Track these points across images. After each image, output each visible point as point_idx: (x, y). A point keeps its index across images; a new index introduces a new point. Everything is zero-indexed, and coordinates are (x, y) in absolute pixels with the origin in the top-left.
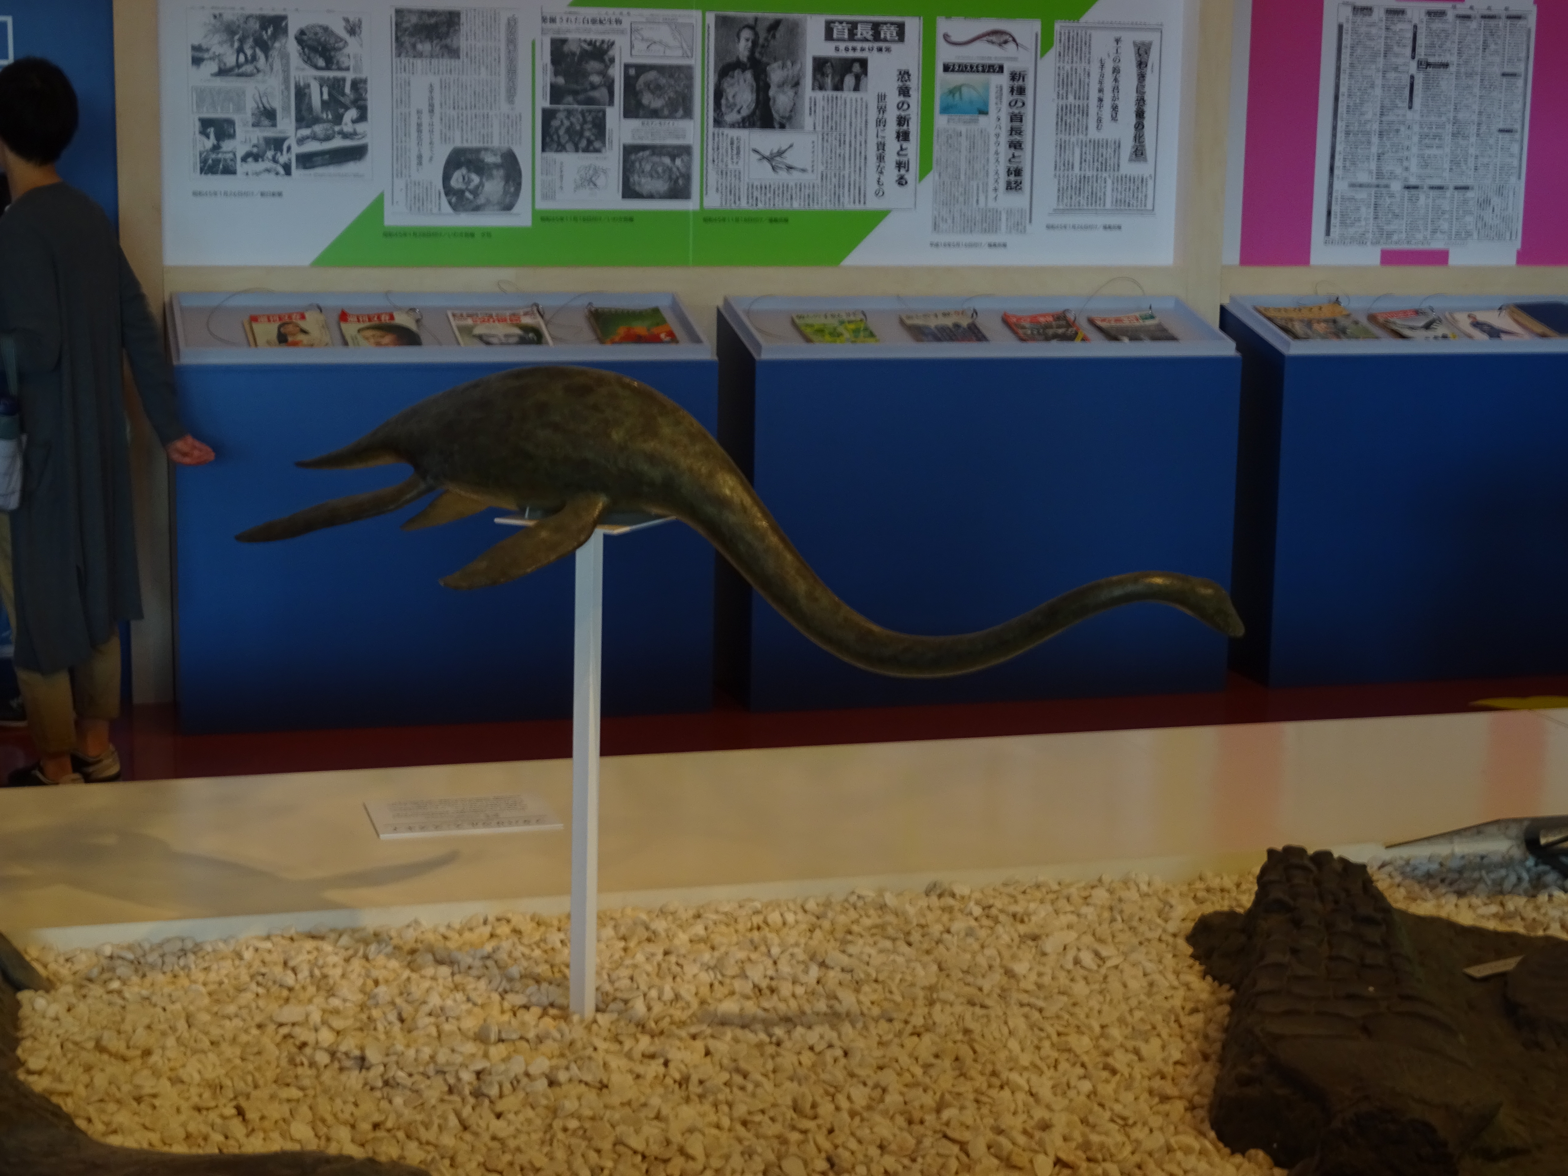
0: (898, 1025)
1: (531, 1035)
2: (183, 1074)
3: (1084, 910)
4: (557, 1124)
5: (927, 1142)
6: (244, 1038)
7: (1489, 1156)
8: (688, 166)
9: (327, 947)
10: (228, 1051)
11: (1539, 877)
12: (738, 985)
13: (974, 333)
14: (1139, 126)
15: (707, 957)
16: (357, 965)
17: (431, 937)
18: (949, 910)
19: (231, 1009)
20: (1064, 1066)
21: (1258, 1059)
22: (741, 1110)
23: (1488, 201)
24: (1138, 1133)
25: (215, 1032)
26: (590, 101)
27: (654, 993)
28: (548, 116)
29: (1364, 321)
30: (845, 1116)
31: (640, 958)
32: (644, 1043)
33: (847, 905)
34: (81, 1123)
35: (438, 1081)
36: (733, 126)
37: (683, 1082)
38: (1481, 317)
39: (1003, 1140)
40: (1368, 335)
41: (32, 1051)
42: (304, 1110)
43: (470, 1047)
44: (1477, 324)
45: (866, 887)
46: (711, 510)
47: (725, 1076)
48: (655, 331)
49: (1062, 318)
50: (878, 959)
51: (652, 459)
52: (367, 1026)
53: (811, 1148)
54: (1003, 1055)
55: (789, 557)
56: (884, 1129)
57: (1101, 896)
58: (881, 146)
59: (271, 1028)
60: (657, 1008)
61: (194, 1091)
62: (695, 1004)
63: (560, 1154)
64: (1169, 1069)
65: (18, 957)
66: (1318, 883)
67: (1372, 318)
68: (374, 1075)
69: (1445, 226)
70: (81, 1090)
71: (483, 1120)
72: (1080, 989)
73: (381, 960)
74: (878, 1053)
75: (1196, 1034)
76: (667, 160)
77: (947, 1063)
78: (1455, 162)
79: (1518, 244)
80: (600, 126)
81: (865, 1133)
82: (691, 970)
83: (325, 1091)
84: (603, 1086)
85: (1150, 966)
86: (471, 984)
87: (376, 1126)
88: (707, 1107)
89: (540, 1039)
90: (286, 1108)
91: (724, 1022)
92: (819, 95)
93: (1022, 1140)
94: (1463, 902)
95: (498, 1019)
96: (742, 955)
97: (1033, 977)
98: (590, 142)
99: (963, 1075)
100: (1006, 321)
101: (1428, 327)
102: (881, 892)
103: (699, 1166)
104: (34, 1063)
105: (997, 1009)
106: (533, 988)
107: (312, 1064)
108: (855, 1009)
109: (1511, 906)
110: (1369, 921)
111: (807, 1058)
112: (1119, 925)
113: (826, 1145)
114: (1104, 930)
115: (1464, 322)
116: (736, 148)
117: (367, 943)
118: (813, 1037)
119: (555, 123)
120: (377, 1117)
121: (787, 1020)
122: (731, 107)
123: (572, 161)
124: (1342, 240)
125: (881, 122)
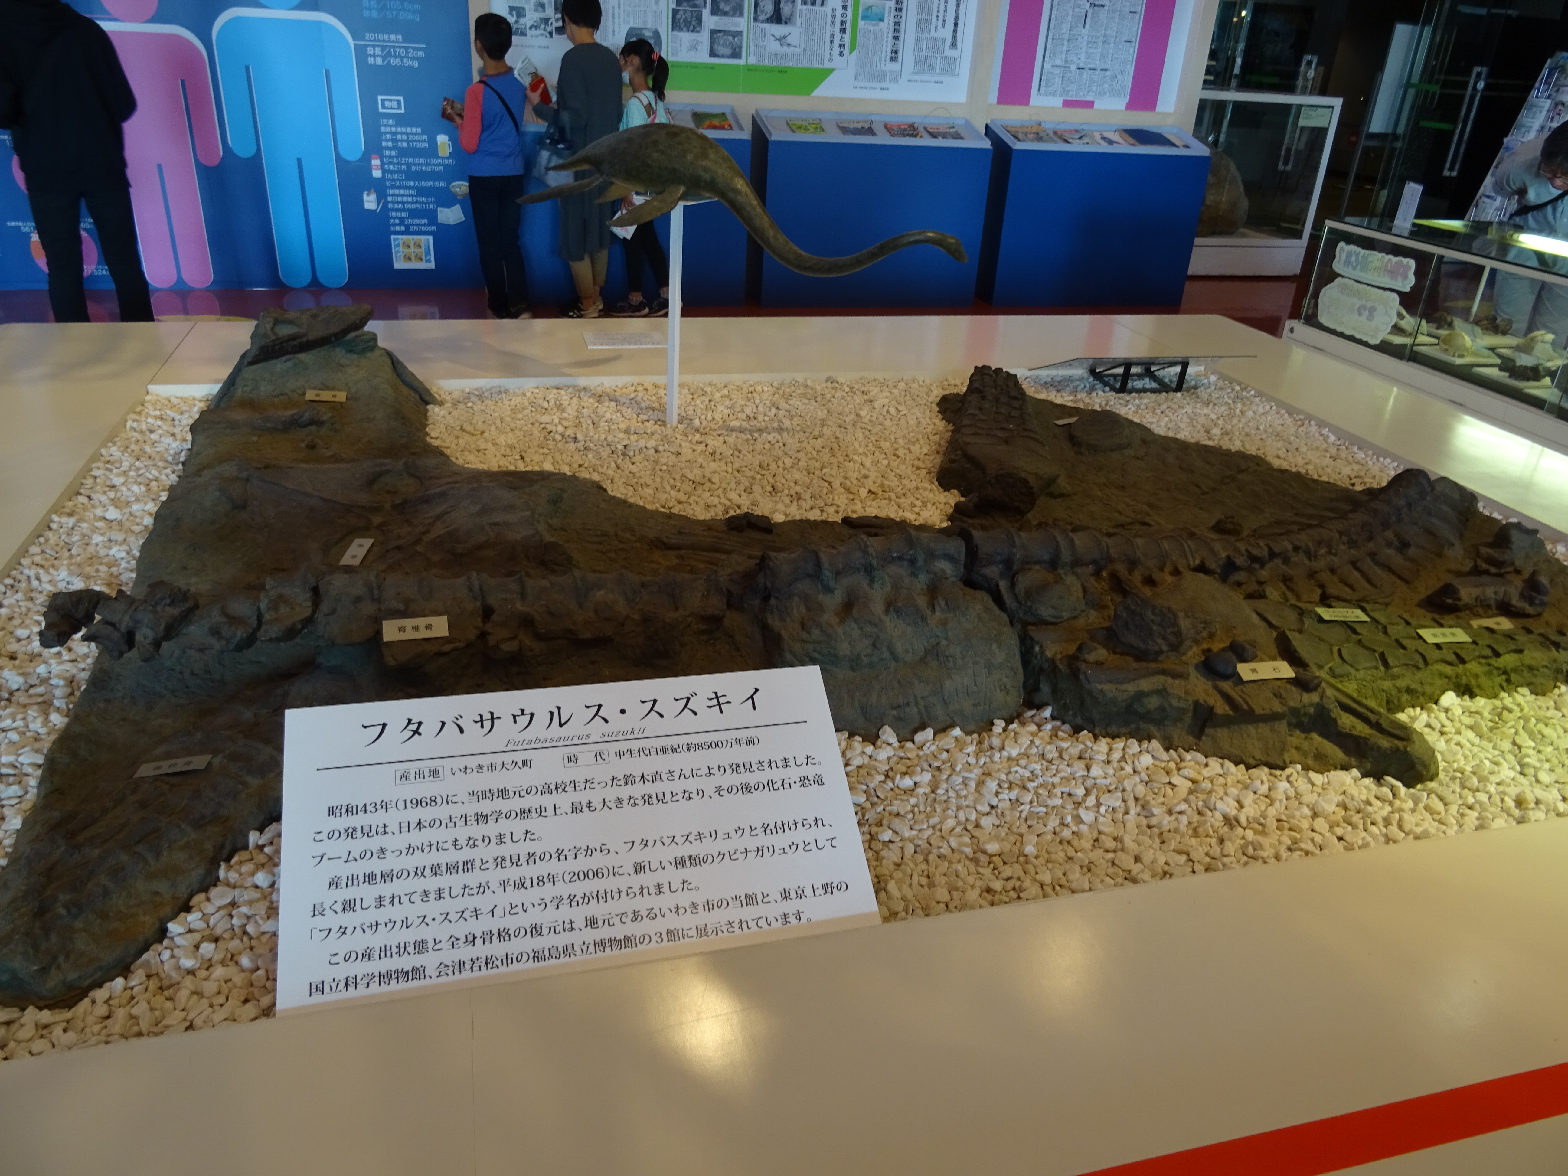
0: (807, 434)
1: (649, 431)
2: (498, 441)
3: (894, 391)
4: (658, 468)
5: (815, 481)
6: (525, 428)
7: (1052, 496)
8: (741, 43)
9: (563, 392)
10: (518, 433)
11: (1094, 386)
12: (740, 415)
13: (870, 131)
14: (955, 31)
15: (727, 403)
16: (575, 400)
17: (608, 390)
18: (836, 388)
19: (520, 416)
20: (877, 454)
21: (959, 452)
22: (737, 465)
23: (1115, 77)
24: (905, 482)
25: (513, 425)
26: (695, 6)
27: (703, 417)
28: (675, 12)
29: (1051, 134)
30: (781, 470)
31: (698, 402)
32: (698, 437)
33: (790, 385)
34: (453, 459)
35: (608, 448)
36: (763, 22)
37: (713, 454)
38: (1106, 135)
39: (847, 482)
40: (1053, 141)
41: (433, 429)
42: (549, 457)
43: (622, 435)
44: (1103, 138)
45: (800, 377)
46: (731, 195)
47: (731, 452)
48: (723, 123)
49: (912, 126)
50: (801, 407)
51: (705, 169)
52: (578, 425)
53: (765, 482)
54: (851, 448)
55: (766, 219)
56: (797, 475)
57: (902, 385)
58: (832, 35)
59: (537, 425)
60: (705, 423)
61: (502, 449)
62: (721, 422)
63: (658, 480)
64: (922, 457)
65: (427, 391)
66: (995, 382)
67: (1055, 133)
68: (580, 445)
69: (1094, 89)
70: (454, 446)
71: (627, 465)
72: (888, 423)
73: (586, 398)
74: (798, 445)
75: (935, 443)
76: (731, 38)
77: (827, 450)
78: (1102, 57)
79: (1127, 100)
80: (699, 19)
81: (789, 477)
82: (720, 408)
83: (559, 451)
84: (679, 454)
85: (919, 415)
86: (624, 410)
87: (580, 466)
88: (722, 464)
89: (653, 434)
90: (542, 457)
91: (733, 430)
92: (804, 7)
93: (855, 482)
94: (1059, 395)
95: (634, 424)
96: (743, 403)
97: (868, 417)
98: (694, 27)
99: (833, 456)
100: (886, 126)
101: (1080, 138)
102: (806, 380)
103: (716, 486)
104: (433, 434)
105: (851, 429)
106: (651, 412)
107: (554, 440)
108: (790, 427)
109: (1079, 397)
110: (1015, 398)
111: (767, 446)
112: (908, 397)
113: (772, 481)
114: (902, 400)
115: (1097, 137)
116: (763, 33)
117: (580, 391)
118: (770, 438)
119: (678, 17)
120: (580, 462)
121: (760, 431)
122: (762, 12)
123: (686, 37)
124: (1046, 94)
125: (833, 23)
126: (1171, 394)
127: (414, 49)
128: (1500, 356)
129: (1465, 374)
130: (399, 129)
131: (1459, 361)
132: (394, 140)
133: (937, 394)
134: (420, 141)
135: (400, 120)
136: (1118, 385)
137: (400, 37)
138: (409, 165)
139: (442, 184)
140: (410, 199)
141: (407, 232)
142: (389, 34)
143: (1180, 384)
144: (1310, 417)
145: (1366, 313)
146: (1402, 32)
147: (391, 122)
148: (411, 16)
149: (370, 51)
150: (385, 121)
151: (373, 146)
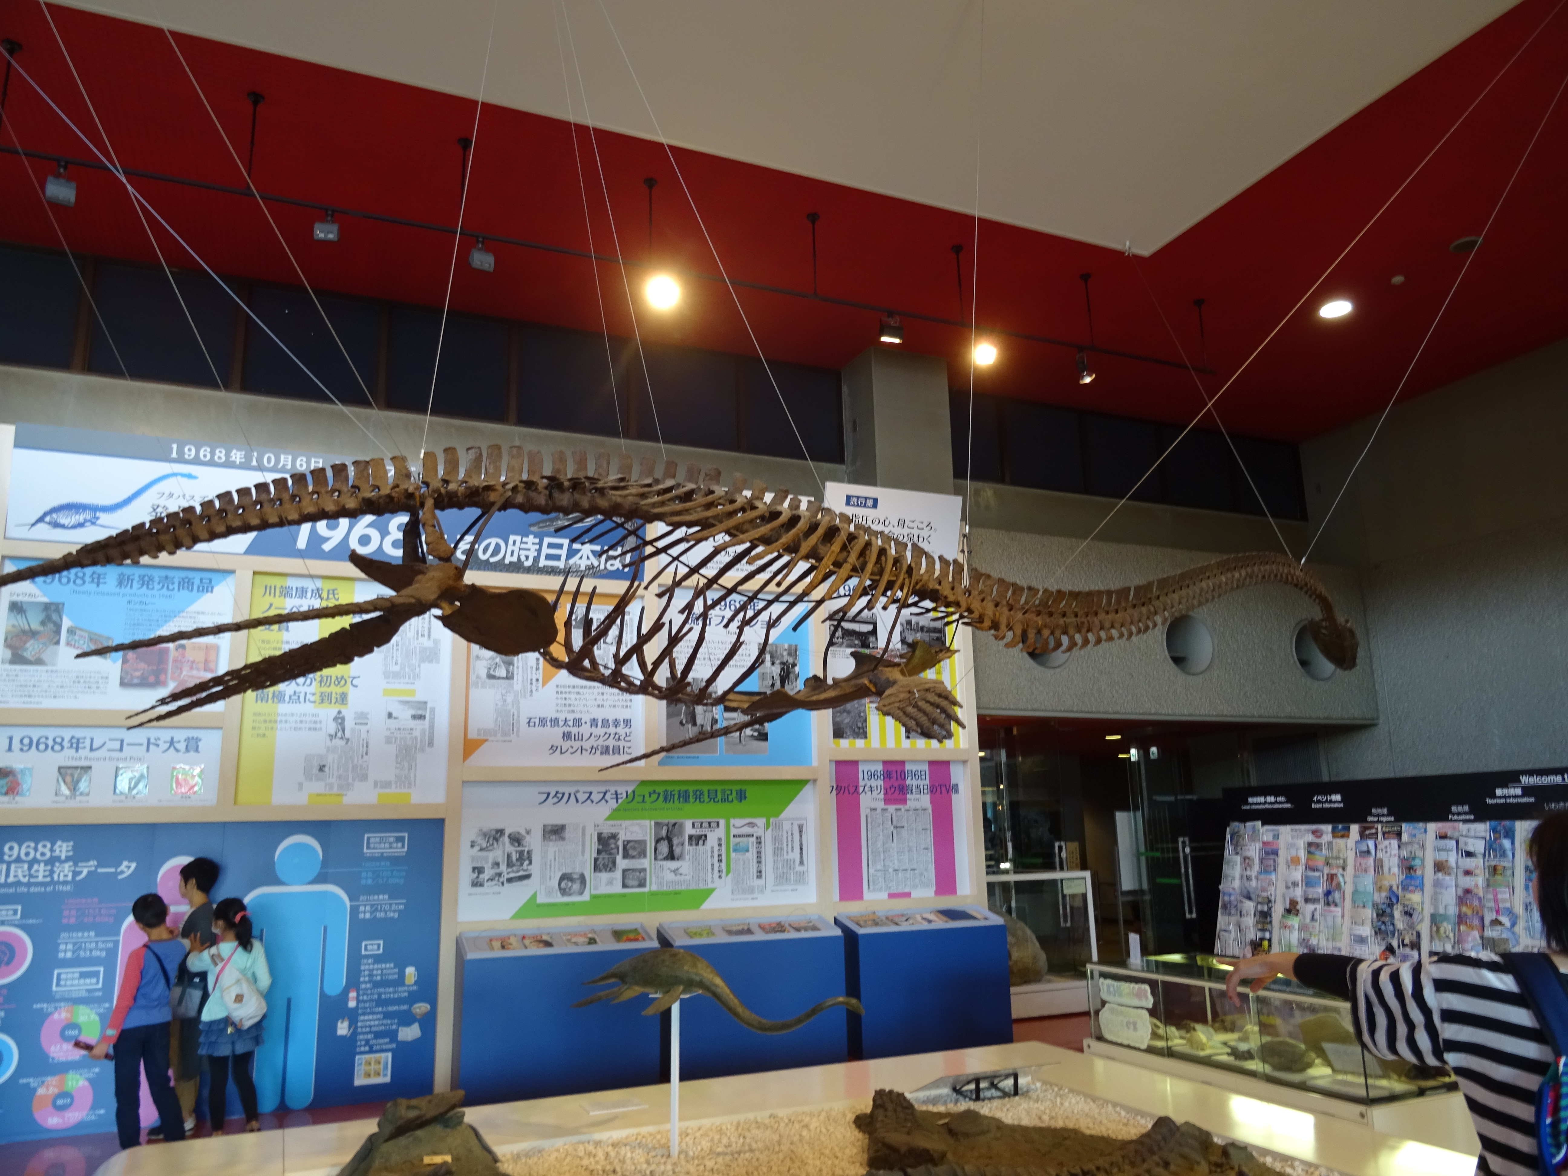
0: (771, 1151)
1: (662, 1161)
3: (820, 1118)
8: (645, 875)
9: (587, 1145)
11: (957, 1098)
12: (719, 1145)
13: (749, 931)
14: (801, 853)
15: (707, 1139)
16: (599, 1149)
17: (620, 1140)
18: (779, 1121)
19: (564, 1164)
20: (822, 1157)
23: (922, 874)
26: (611, 854)
27: (695, 1149)
28: (596, 860)
29: (885, 920)
31: (687, 1140)
32: (696, 1162)
33: (745, 1122)
36: (661, 860)
38: (925, 916)
40: (887, 925)
43: (645, 1166)
45: (750, 1116)
46: (713, 988)
48: (637, 937)
49: (779, 924)
50: (760, 1135)
52: (611, 1163)
54: (804, 1156)
57: (824, 1113)
58: (713, 865)
59: (580, 1167)
60: (697, 1153)
62: (708, 1151)
64: (853, 1155)
66: (891, 1100)
67: (887, 918)
69: (909, 883)
72: (823, 1138)
73: (607, 1147)
74: (767, 1158)
76: (638, 874)
78: (910, 860)
79: (934, 888)
80: (614, 863)
82: (704, 1142)
85: (843, 1131)
86: (637, 1150)
89: (665, 1162)
91: (719, 1154)
92: (691, 848)
94: (937, 1106)
95: (650, 1158)
96: (718, 1137)
97: (808, 1136)
98: (611, 868)
99: (794, 1162)
100: (760, 926)
101: (907, 920)
102: (756, 1118)
105: (799, 1144)
106: (658, 1150)
108: (757, 1148)
109: (949, 1106)
111: (746, 1161)
112: (831, 1121)
114: (827, 1122)
115: (919, 918)
116: (662, 867)
117: (599, 1143)
118: (746, 1156)
119: (598, 862)
121: (739, 1153)
122: (660, 853)
123: (604, 876)
124: (874, 890)
125: (712, 856)
126: (1012, 1098)
127: (396, 904)
128: (1230, 1047)
129: (1208, 1062)
130: (376, 966)
131: (1202, 1054)
132: (370, 975)
133: (851, 1117)
134: (391, 974)
135: (377, 959)
136: (974, 1096)
137: (386, 897)
138: (380, 995)
139: (405, 1007)
140: (377, 1023)
141: (371, 1051)
142: (378, 894)
143: (1016, 1091)
144: (1107, 1102)
145: (1132, 1027)
146: (1122, 818)
147: (370, 961)
148: (397, 880)
149: (362, 909)
150: (365, 961)
151: (353, 982)
